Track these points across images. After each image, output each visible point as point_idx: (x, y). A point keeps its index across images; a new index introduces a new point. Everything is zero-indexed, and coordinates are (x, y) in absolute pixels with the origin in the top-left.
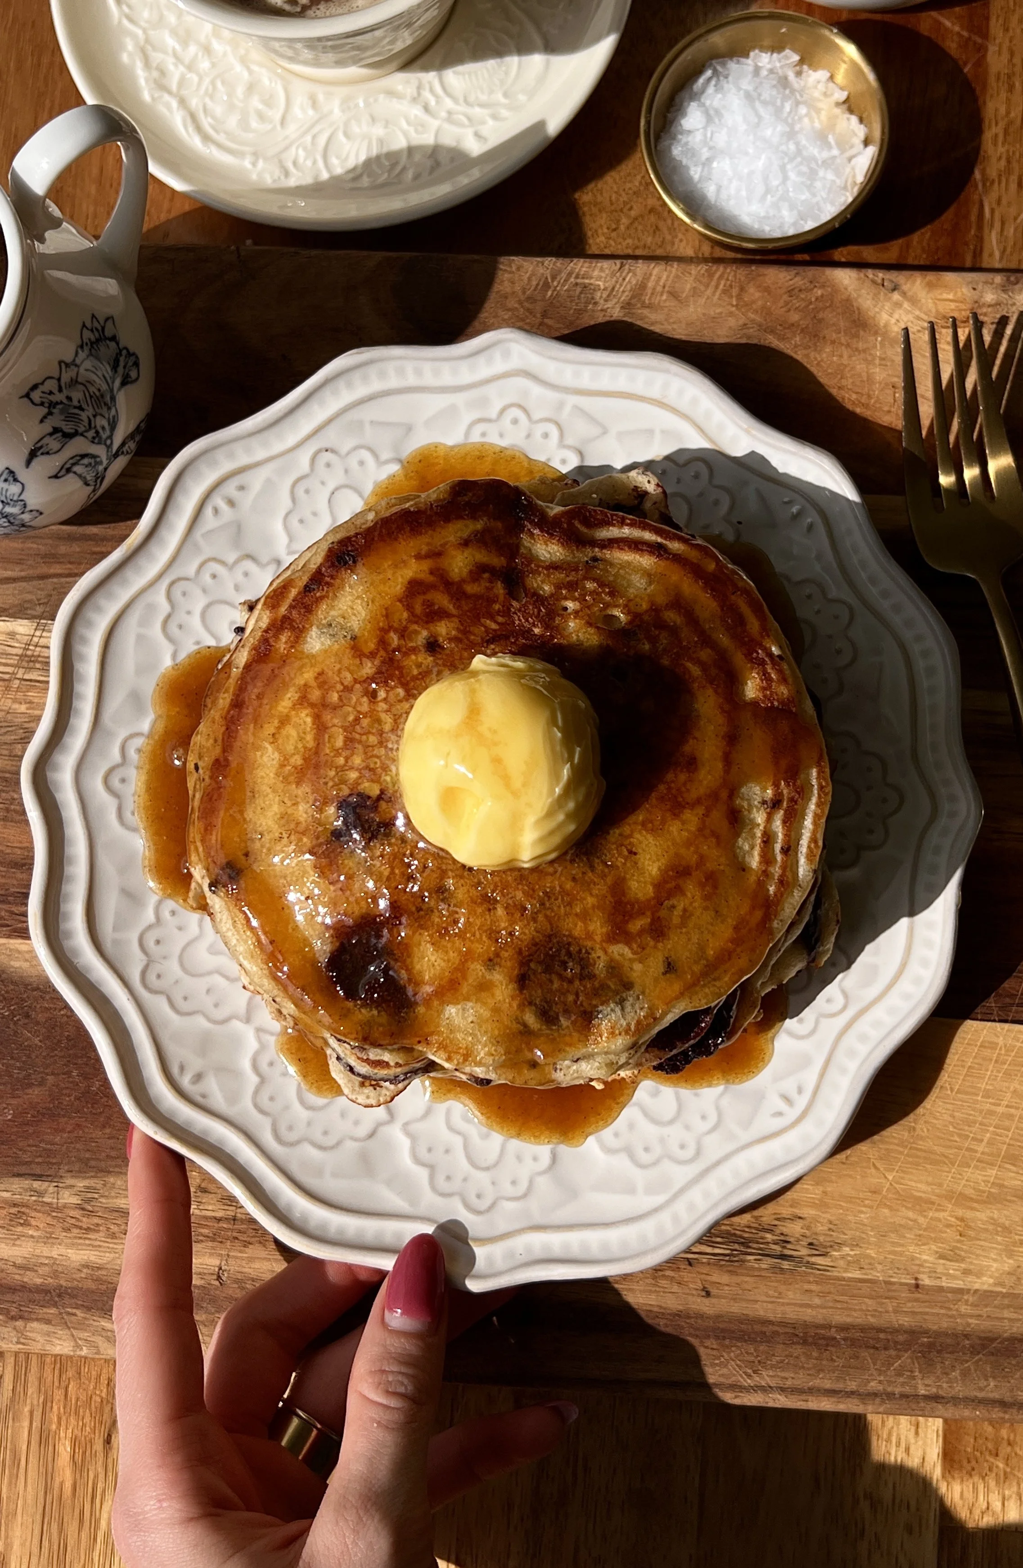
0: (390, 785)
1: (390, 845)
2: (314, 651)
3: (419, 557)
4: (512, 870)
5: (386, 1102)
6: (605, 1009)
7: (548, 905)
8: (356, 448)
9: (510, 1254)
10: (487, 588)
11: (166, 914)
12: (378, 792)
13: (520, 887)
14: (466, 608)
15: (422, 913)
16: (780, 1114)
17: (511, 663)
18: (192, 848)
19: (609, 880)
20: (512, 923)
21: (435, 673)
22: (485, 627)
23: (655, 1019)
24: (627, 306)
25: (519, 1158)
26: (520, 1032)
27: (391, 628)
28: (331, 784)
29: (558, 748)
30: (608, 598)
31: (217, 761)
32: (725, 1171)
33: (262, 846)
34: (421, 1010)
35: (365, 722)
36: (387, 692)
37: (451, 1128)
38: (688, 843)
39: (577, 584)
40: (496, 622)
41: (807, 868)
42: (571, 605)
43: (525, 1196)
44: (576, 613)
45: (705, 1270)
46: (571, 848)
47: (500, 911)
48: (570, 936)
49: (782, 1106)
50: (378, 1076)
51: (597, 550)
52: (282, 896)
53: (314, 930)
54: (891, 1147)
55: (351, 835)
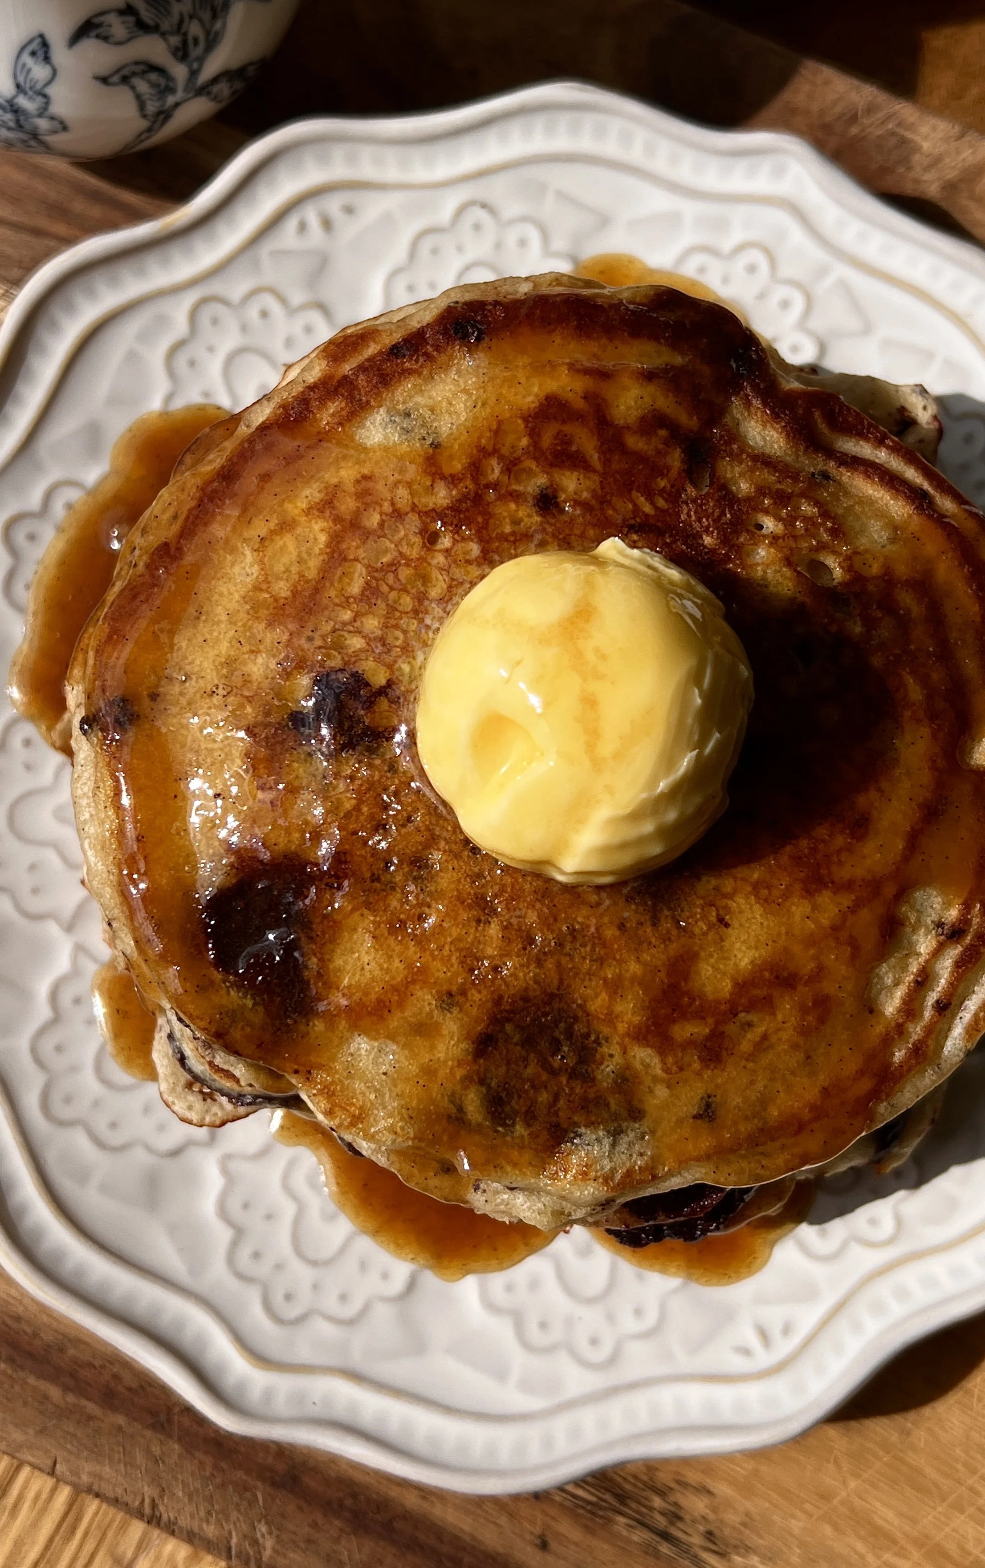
0: (406, 679)
1: (370, 766)
2: (369, 443)
3: (575, 369)
4: (538, 876)
5: (213, 1126)
6: (589, 1135)
7: (568, 947)
8: (524, 219)
9: (299, 1398)
10: (659, 452)
11: (16, 741)
12: (383, 682)
13: (538, 905)
14: (615, 466)
15: (377, 885)
16: (746, 1352)
17: (662, 568)
18: (80, 657)
19: (674, 948)
20: (505, 954)
21: (536, 542)
22: (635, 505)
23: (655, 1177)
24: (951, 187)
25: (363, 1266)
26: (449, 1117)
27: (495, 451)
28: (318, 642)
29: (690, 721)
30: (826, 537)
31: (166, 545)
32: (639, 1401)
33: (182, 694)
34: (319, 1026)
35: (405, 573)
36: (455, 542)
37: (286, 1187)
38: (811, 941)
39: (789, 498)
40: (652, 503)
41: (960, 1044)
42: (769, 524)
43: (350, 1323)
44: (775, 539)
45: (553, 1512)
46: (635, 879)
47: (494, 930)
48: (581, 1007)
49: (753, 1341)
50: (217, 1085)
51: (832, 464)
52: (183, 777)
53: (208, 846)
54: (870, 1445)
55: (319, 729)
